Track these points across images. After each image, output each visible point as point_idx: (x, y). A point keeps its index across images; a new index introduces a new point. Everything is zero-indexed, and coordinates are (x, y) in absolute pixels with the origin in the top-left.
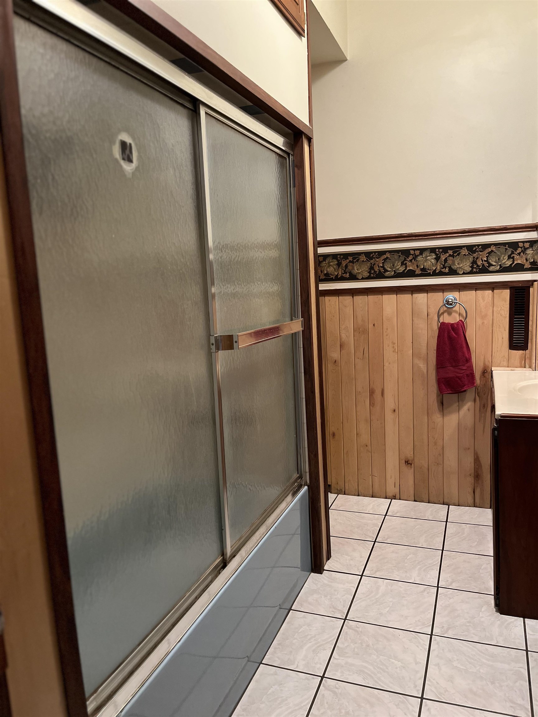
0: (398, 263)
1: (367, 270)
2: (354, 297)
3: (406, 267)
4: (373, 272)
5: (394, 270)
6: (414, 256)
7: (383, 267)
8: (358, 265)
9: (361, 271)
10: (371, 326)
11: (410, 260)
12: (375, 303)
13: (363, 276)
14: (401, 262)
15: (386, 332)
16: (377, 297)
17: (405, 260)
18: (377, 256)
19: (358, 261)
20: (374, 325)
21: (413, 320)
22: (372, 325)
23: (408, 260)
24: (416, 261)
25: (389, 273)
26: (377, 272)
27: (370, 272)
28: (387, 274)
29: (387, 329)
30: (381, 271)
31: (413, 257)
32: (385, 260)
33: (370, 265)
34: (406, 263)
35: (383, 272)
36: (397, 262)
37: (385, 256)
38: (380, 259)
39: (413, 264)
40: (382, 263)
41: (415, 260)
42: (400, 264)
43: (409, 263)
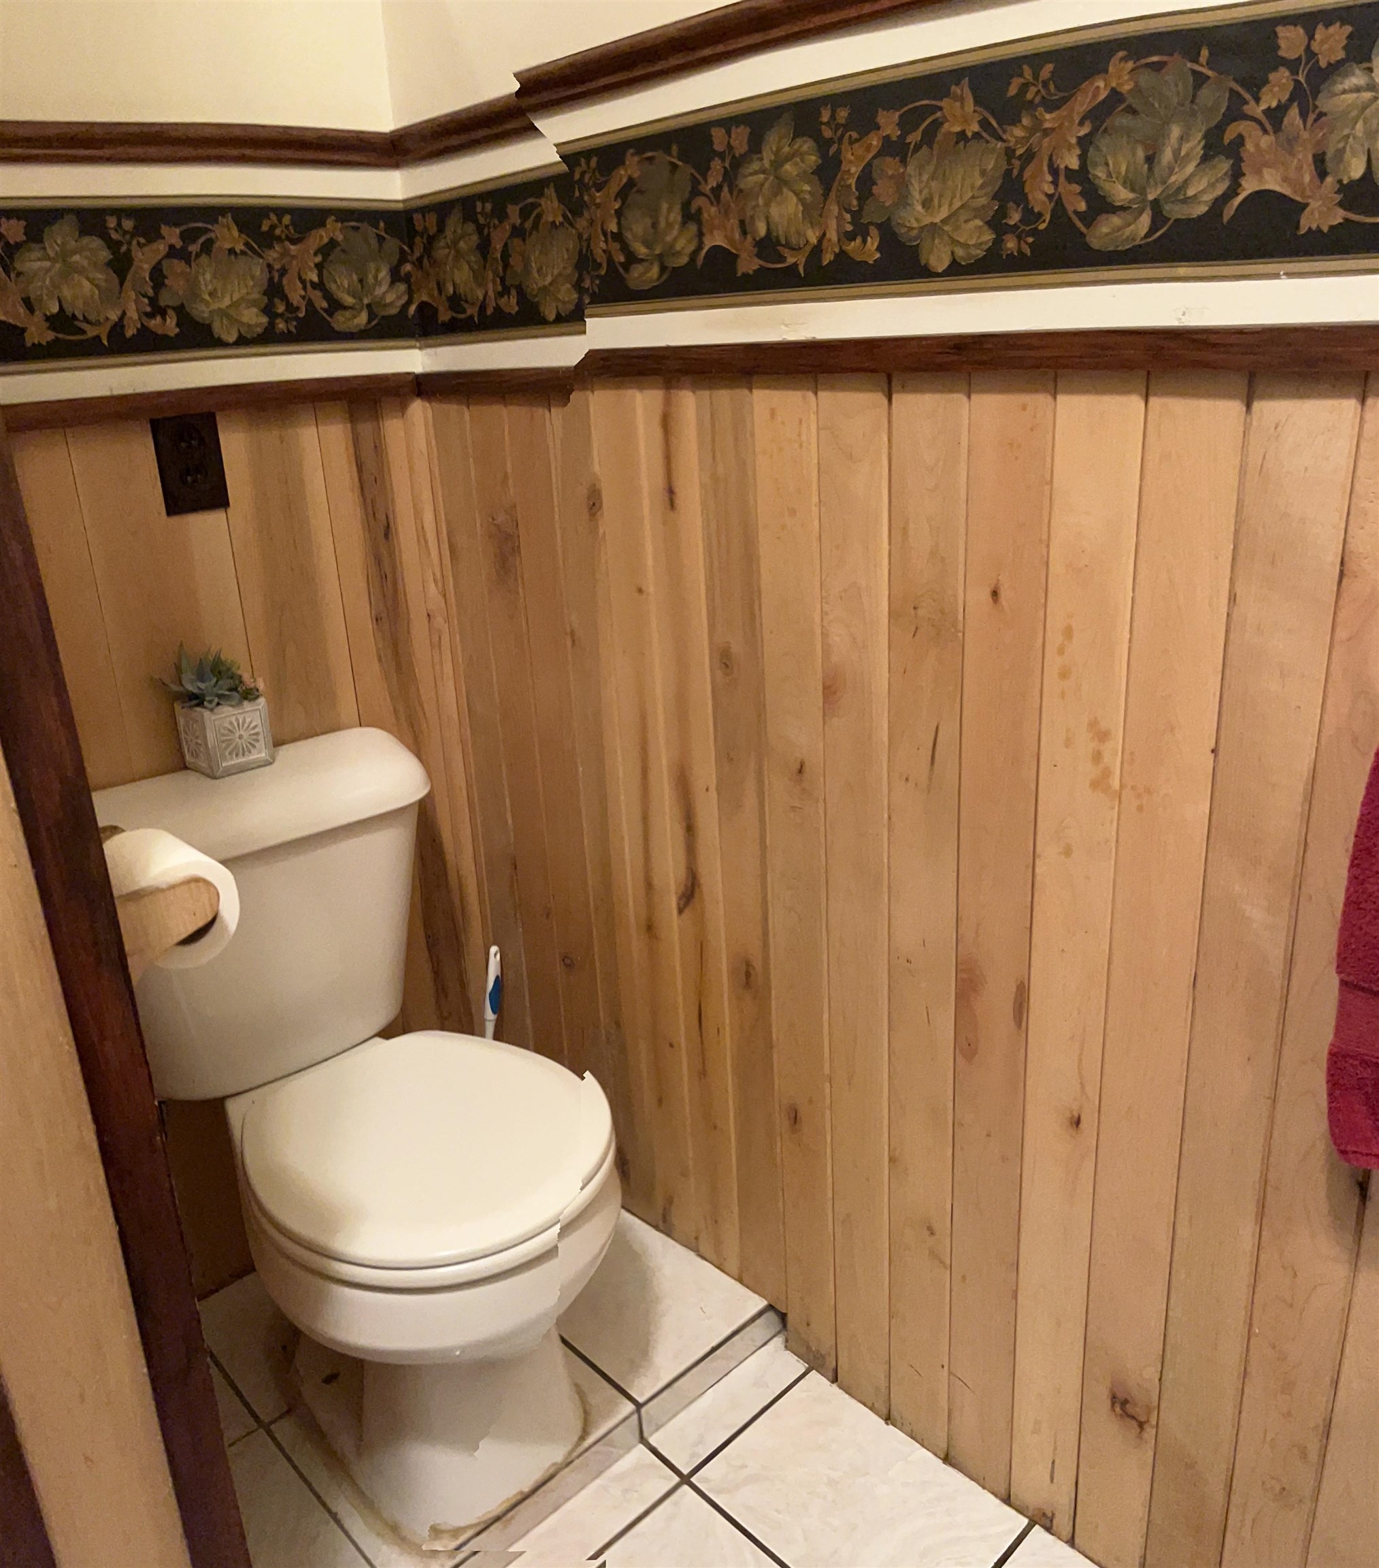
0: (1182, 139)
1: (983, 207)
2: (894, 397)
3: (1236, 175)
4: (1015, 217)
5: (1151, 197)
6: (1301, 78)
7: (1081, 176)
8: (931, 168)
9: (944, 213)
10: (979, 596)
11: (1268, 112)
12: (1011, 445)
13: (960, 252)
14: (1205, 137)
15: (1061, 651)
16: (1024, 408)
17: (1235, 113)
18: (1052, 87)
19: (929, 138)
20: (995, 594)
21: (1232, 599)
22: (986, 595)
23: (1258, 110)
24: (1312, 117)
25: (1116, 220)
26: (1040, 215)
27: (997, 224)
28: (1105, 230)
29: (1068, 632)
30: (1070, 209)
31: (1297, 82)
32: (1099, 115)
33: (1005, 167)
34: (1240, 141)
35: (1076, 212)
36: (1176, 131)
37: (1100, 87)
38: (1063, 112)
39: (1290, 144)
40: (1080, 139)
41: (1304, 115)
42: (1195, 145)
43: (1258, 142)
